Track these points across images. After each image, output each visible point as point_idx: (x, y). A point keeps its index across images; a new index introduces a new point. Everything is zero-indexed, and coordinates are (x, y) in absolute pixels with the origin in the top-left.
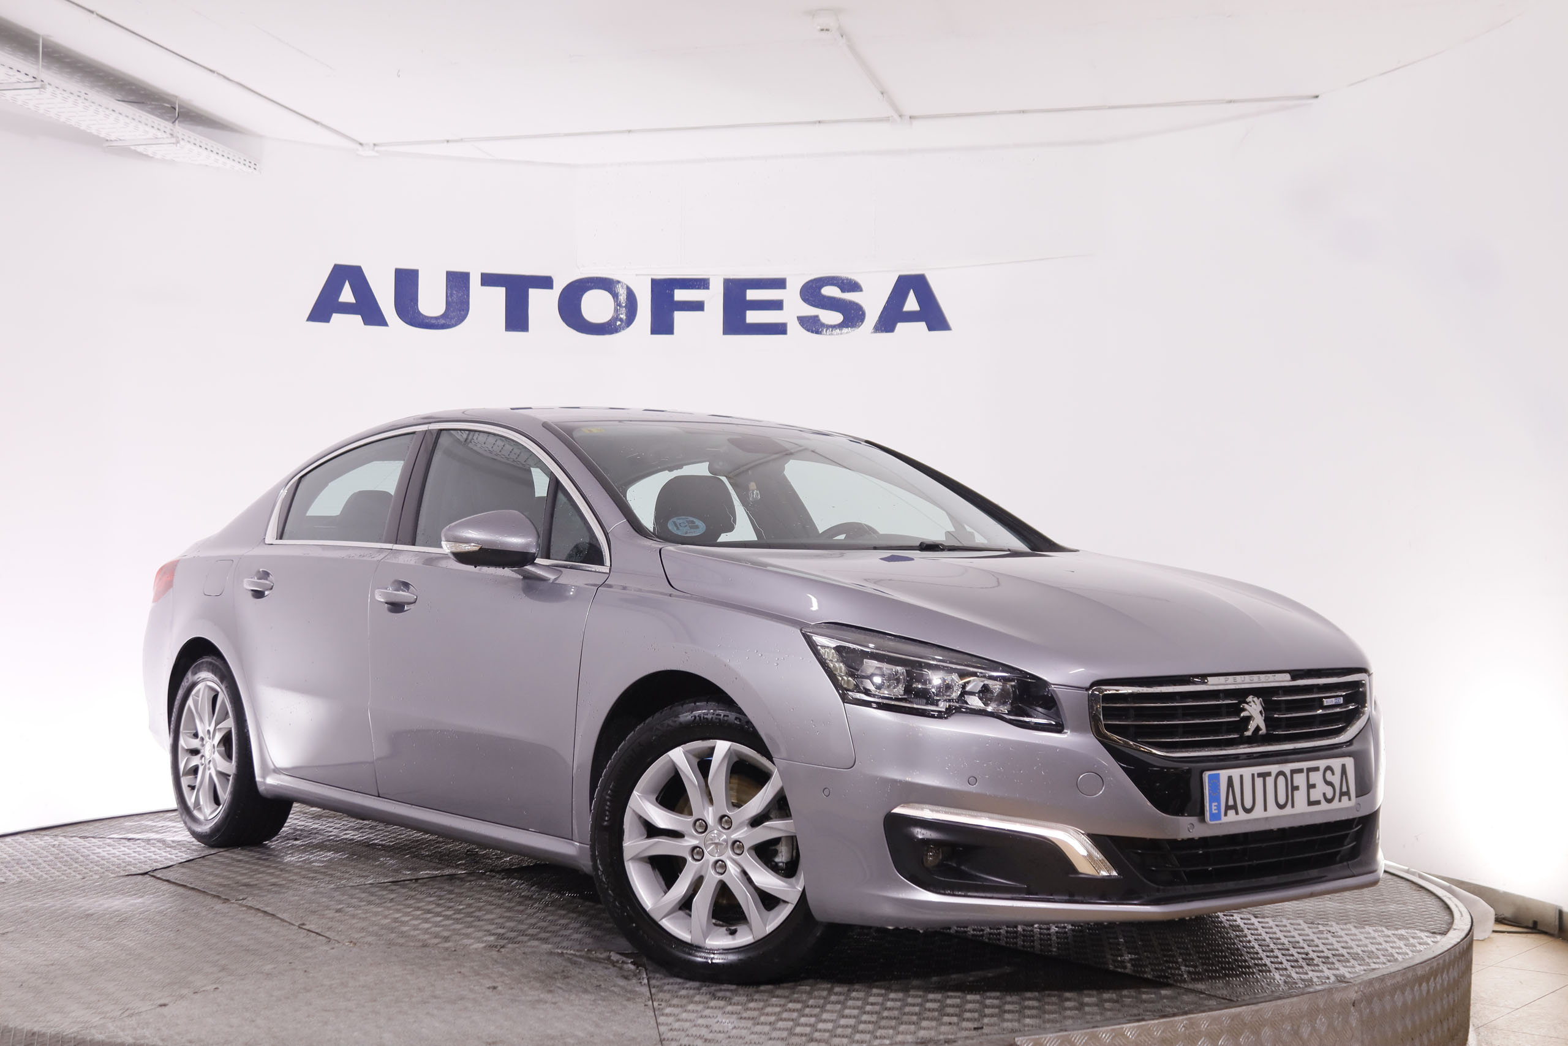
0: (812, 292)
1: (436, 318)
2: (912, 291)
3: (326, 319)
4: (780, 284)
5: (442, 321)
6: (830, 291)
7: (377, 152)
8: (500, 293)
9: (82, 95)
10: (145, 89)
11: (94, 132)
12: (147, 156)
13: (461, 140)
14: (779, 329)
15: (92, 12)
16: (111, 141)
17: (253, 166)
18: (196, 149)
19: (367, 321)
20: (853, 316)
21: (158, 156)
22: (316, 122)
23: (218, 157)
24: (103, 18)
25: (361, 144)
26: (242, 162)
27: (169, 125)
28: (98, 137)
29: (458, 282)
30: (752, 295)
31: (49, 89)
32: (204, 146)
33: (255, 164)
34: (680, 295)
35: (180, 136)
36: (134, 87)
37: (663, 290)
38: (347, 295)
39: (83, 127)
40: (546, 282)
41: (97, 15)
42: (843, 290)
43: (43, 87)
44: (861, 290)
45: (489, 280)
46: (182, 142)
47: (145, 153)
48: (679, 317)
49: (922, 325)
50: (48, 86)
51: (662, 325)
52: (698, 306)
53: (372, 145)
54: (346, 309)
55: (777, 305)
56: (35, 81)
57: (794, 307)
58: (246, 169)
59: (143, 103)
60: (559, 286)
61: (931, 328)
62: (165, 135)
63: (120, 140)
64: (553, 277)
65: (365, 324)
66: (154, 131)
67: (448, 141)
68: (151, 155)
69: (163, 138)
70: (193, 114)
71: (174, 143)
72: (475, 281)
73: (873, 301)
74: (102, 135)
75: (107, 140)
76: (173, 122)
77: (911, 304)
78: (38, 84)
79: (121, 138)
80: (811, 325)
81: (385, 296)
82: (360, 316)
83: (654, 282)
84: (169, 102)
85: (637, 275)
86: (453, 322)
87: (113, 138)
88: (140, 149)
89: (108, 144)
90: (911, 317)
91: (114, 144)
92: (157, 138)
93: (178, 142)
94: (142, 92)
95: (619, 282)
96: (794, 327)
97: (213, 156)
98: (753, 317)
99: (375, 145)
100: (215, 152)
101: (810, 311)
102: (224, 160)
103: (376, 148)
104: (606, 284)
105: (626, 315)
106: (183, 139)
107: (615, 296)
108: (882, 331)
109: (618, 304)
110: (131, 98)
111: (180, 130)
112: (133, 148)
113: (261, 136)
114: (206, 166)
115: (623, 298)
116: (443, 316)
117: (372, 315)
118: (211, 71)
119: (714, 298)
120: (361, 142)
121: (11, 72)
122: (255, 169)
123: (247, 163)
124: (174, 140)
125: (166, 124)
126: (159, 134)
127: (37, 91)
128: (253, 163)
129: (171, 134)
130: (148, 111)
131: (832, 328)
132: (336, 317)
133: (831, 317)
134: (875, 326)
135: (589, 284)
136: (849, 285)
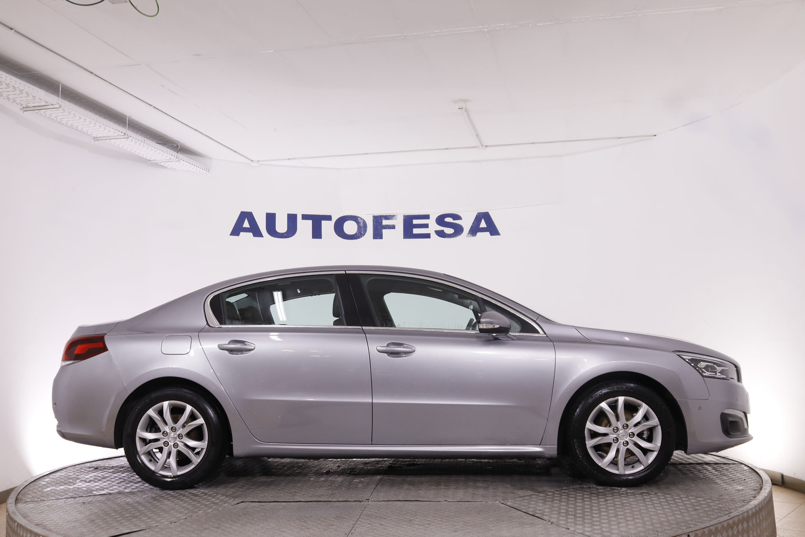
0: (440, 220)
1: (284, 233)
2: (483, 219)
3: (238, 235)
4: (427, 217)
7: (259, 164)
8: (309, 223)
9: (143, 141)
10: (166, 139)
11: (145, 157)
12: (165, 167)
13: (295, 159)
14: (428, 236)
15: (151, 106)
17: (208, 171)
18: (186, 164)
19: (255, 235)
20: (458, 230)
21: (169, 167)
23: (194, 167)
24: (155, 108)
25: (252, 161)
26: (204, 169)
27: (176, 153)
28: (146, 159)
29: (292, 219)
30: (415, 222)
32: (189, 162)
34: (385, 222)
35: (180, 158)
36: (162, 138)
37: (378, 220)
38: (246, 224)
39: (141, 155)
40: (329, 218)
41: (153, 107)
42: (454, 219)
43: (128, 138)
44: (462, 219)
45: (305, 217)
46: (181, 160)
47: (164, 165)
48: (385, 231)
49: (488, 234)
50: (130, 137)
51: (378, 235)
52: (393, 227)
53: (257, 162)
54: (246, 230)
55: (426, 226)
56: (125, 135)
57: (433, 227)
58: (205, 172)
59: (166, 144)
60: (334, 219)
61: (491, 235)
62: (174, 158)
63: (155, 160)
64: (332, 215)
65: (254, 236)
66: (170, 156)
67: (289, 159)
68: (167, 166)
70: (184, 149)
71: (177, 161)
72: (299, 218)
73: (467, 223)
74: (148, 158)
75: (149, 160)
76: (178, 152)
77: (483, 224)
78: (126, 136)
80: (441, 234)
81: (262, 224)
82: (252, 233)
83: (373, 216)
84: (175, 143)
85: (367, 214)
87: (152, 159)
88: (162, 164)
89: (150, 162)
90: (483, 230)
91: (152, 162)
92: (170, 159)
93: (179, 161)
94: (165, 140)
96: (434, 235)
97: (193, 166)
98: (416, 231)
99: (258, 161)
101: (440, 228)
102: (197, 168)
103: (259, 163)
107: (358, 223)
109: (359, 227)
110: (161, 142)
111: (180, 155)
112: (159, 163)
113: (211, 158)
114: (189, 171)
115: (362, 224)
117: (257, 233)
118: (196, 130)
119: (399, 223)
120: (252, 160)
121: (116, 132)
123: (206, 169)
124: (178, 160)
125: (175, 153)
126: (172, 157)
127: (125, 139)
128: (208, 169)
129: (177, 157)
130: (168, 148)
131: (450, 236)
132: (242, 234)
133: (449, 231)
134: (468, 234)
135: (347, 218)
136: (456, 217)
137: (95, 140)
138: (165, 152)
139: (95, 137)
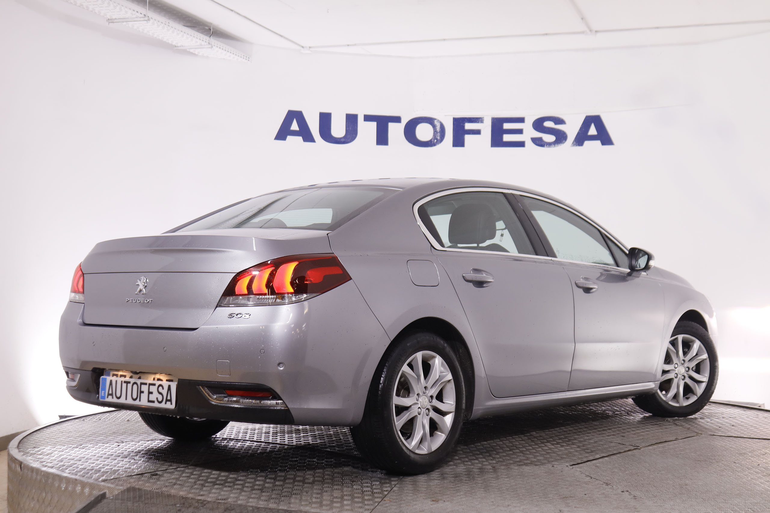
0: (538, 125)
1: (341, 138)
2: (593, 124)
3: (284, 139)
4: (521, 120)
5: (343, 140)
6: (548, 124)
7: (310, 51)
8: (373, 125)
9: (167, 24)
10: (196, 20)
11: (170, 42)
12: (195, 54)
13: (355, 45)
14: (521, 144)
16: (178, 46)
17: (247, 58)
18: (220, 50)
19: (305, 140)
20: (561, 137)
21: (200, 54)
22: (281, 36)
23: (231, 54)
25: (303, 47)
26: (243, 57)
27: (208, 38)
28: (172, 45)
29: (352, 120)
30: (506, 126)
31: (152, 21)
32: (224, 49)
33: (249, 58)
34: (468, 126)
35: (213, 44)
36: (190, 19)
37: (459, 123)
38: (295, 126)
39: (165, 40)
40: (397, 119)
42: (556, 124)
43: (148, 20)
44: (565, 124)
45: (368, 118)
46: (214, 47)
47: (194, 52)
48: (467, 137)
49: (598, 142)
50: (151, 19)
51: (458, 142)
52: (478, 132)
53: (308, 48)
54: (294, 133)
55: (520, 131)
56: (146, 17)
57: (529, 132)
58: (244, 60)
59: (196, 27)
60: (404, 121)
61: (603, 144)
62: (206, 44)
63: (183, 46)
64: (401, 116)
66: (200, 41)
67: (348, 45)
68: (196, 53)
69: (205, 45)
70: (219, 32)
71: (210, 48)
72: (361, 119)
73: (572, 130)
74: (174, 44)
75: (176, 46)
76: (211, 36)
77: (593, 131)
79: (183, 45)
80: (538, 142)
81: (314, 127)
82: (301, 138)
83: (454, 119)
84: (206, 26)
85: (445, 116)
86: (349, 140)
87: (179, 45)
88: (192, 51)
89: (176, 48)
90: (593, 138)
91: (179, 48)
92: (201, 45)
93: (212, 47)
94: (195, 22)
95: (436, 119)
96: (529, 144)
97: (229, 54)
98: (507, 138)
99: (310, 47)
100: (229, 52)
101: (538, 135)
102: (234, 56)
103: (311, 49)
104: (430, 121)
105: (440, 137)
106: (214, 45)
107: (434, 126)
108: (577, 146)
109: (435, 131)
110: (189, 24)
111: (213, 40)
112: (188, 50)
113: (252, 43)
114: (224, 59)
115: (438, 128)
116: (344, 137)
117: (308, 137)
118: (231, 10)
119: (486, 128)
121: (134, 13)
122: (249, 60)
123: (245, 57)
124: (210, 46)
125: (206, 38)
126: (203, 43)
127: (146, 22)
128: (248, 57)
129: (209, 43)
130: (198, 31)
131: (549, 144)
132: (289, 138)
133: (549, 138)
134: (573, 143)
135: (420, 121)
136: (559, 121)
137: (109, 23)
138: (194, 37)
139: (109, 19)
